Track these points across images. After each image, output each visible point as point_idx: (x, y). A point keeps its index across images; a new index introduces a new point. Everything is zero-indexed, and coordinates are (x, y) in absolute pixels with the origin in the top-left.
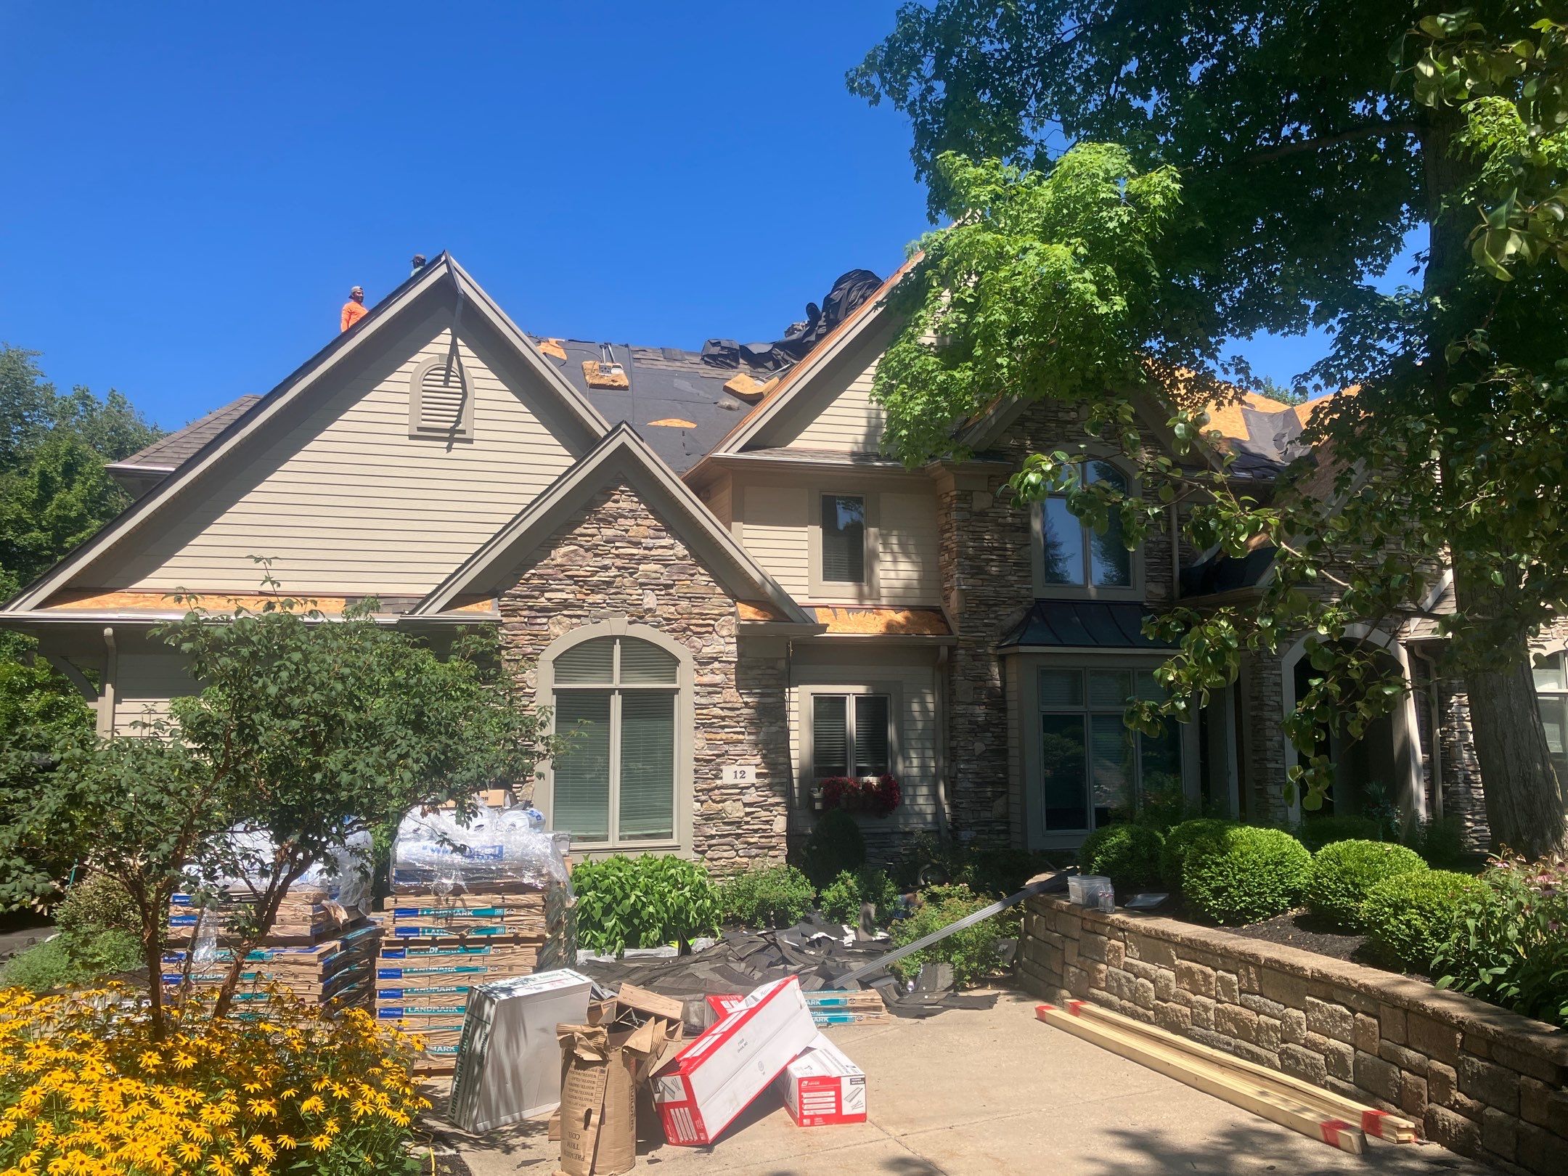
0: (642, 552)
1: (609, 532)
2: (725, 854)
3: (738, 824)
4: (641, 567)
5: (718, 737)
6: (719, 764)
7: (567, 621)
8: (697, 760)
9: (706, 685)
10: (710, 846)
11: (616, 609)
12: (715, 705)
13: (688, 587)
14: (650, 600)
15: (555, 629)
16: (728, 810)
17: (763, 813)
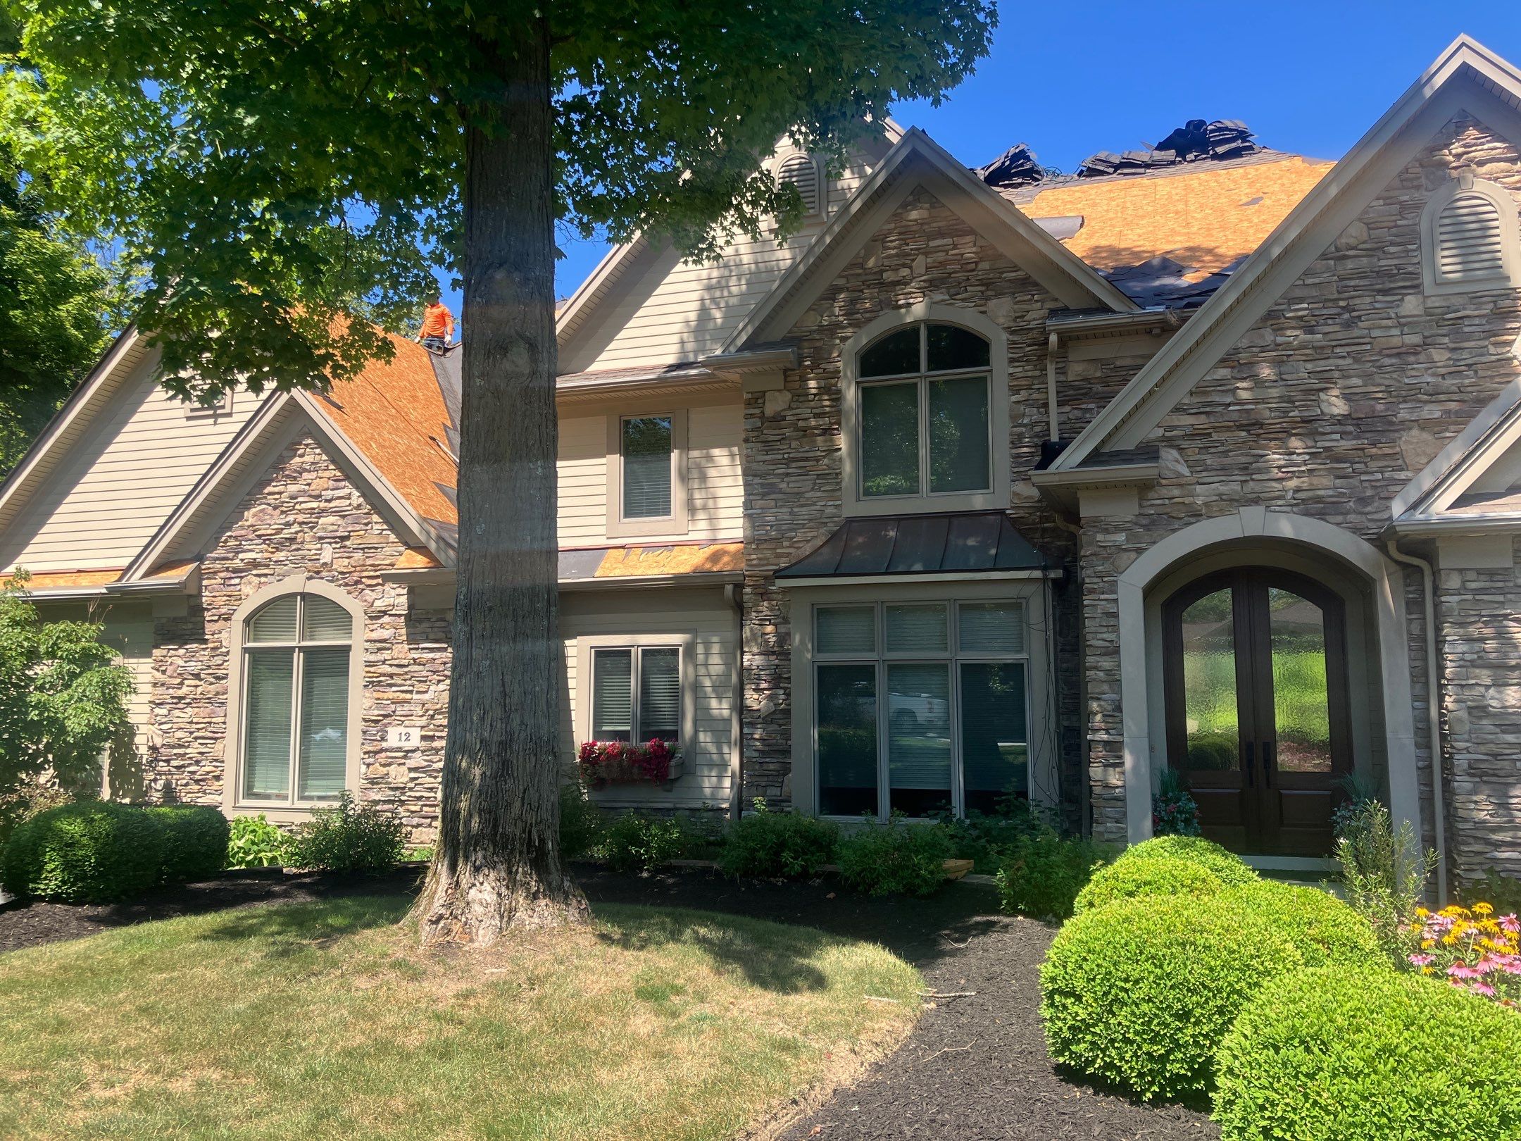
0: (323, 505)
1: (293, 488)
3: (402, 789)
4: (322, 521)
5: (386, 696)
6: (385, 725)
7: (256, 580)
8: (365, 720)
9: (375, 641)
11: (297, 564)
12: (384, 662)
13: (362, 537)
14: (327, 554)
15: (246, 589)
16: (392, 774)
17: (428, 779)
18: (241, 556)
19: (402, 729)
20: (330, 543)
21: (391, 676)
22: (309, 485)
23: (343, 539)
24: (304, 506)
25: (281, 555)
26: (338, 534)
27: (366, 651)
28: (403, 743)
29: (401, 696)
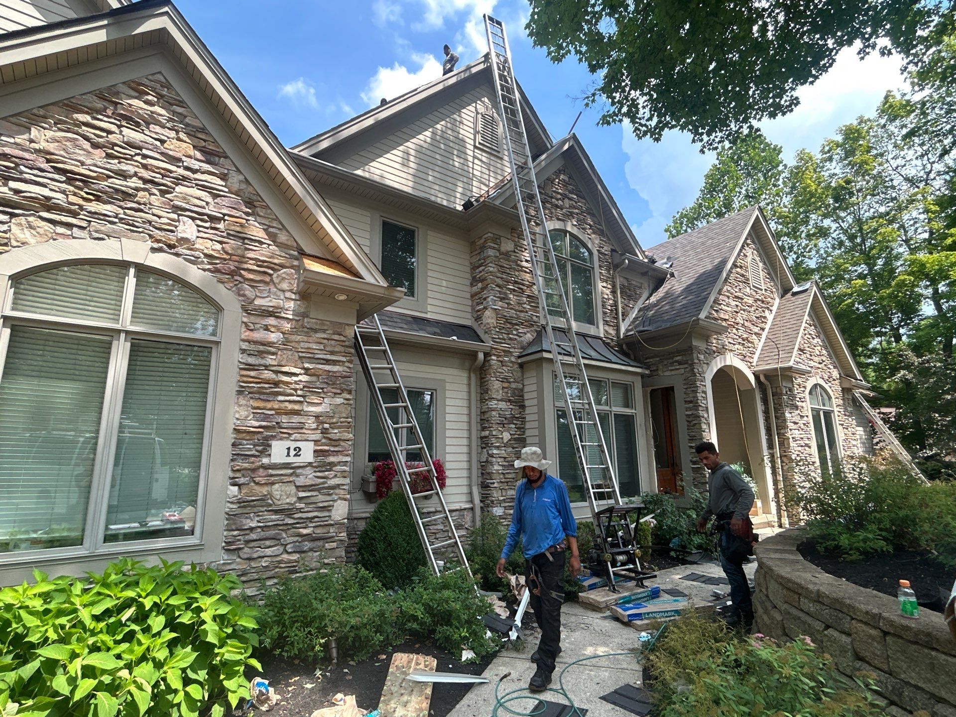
0: (181, 171)
1: (134, 135)
2: (268, 552)
3: (287, 512)
4: (179, 189)
5: (269, 405)
6: (267, 438)
7: (46, 226)
8: (236, 431)
9: (256, 342)
10: (247, 542)
11: (133, 229)
12: (267, 367)
13: (242, 226)
14: (187, 229)
15: (24, 234)
16: (276, 494)
17: (321, 498)
19: (288, 443)
20: (193, 219)
21: (276, 383)
22: (163, 142)
23: (213, 219)
24: (150, 161)
25: (104, 208)
26: (206, 211)
27: (243, 351)
28: (288, 460)
29: (290, 406)
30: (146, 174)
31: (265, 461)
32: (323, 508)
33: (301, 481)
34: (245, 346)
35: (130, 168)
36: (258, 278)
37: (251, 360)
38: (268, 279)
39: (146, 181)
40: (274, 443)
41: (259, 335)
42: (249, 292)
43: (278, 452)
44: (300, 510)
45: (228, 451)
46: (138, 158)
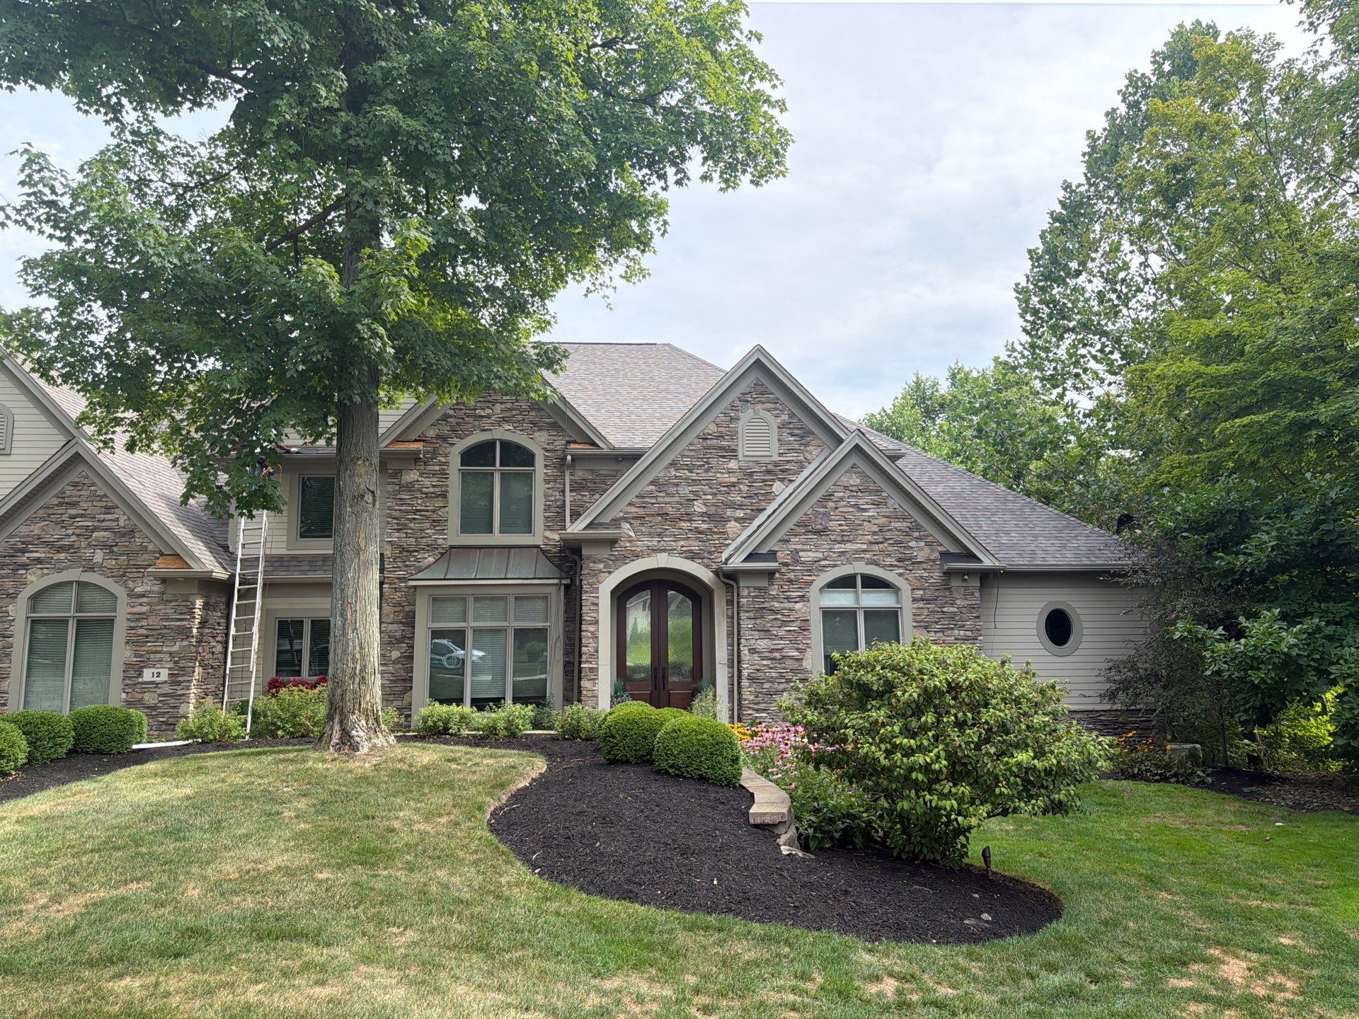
0: (96, 524)
1: (73, 512)
3: (153, 708)
4: (95, 534)
5: (143, 649)
6: (142, 667)
7: (40, 572)
8: (125, 664)
9: (135, 613)
11: (73, 563)
12: (141, 627)
13: (126, 546)
14: (98, 556)
15: (31, 578)
16: (147, 698)
17: (173, 701)
18: (27, 555)
19: (153, 670)
20: (101, 549)
21: (147, 636)
22: (86, 510)
23: (112, 547)
24: (81, 524)
25: (62, 556)
26: (108, 543)
27: (128, 620)
28: (155, 679)
29: (154, 649)
30: (78, 531)
31: (140, 680)
32: (174, 707)
33: (159, 691)
34: (129, 616)
35: (70, 532)
36: (136, 575)
37: (132, 624)
38: (141, 575)
39: (78, 535)
40: (145, 670)
41: (135, 610)
42: (131, 584)
43: (148, 675)
44: (160, 708)
45: (121, 675)
46: (76, 524)
